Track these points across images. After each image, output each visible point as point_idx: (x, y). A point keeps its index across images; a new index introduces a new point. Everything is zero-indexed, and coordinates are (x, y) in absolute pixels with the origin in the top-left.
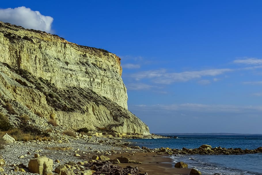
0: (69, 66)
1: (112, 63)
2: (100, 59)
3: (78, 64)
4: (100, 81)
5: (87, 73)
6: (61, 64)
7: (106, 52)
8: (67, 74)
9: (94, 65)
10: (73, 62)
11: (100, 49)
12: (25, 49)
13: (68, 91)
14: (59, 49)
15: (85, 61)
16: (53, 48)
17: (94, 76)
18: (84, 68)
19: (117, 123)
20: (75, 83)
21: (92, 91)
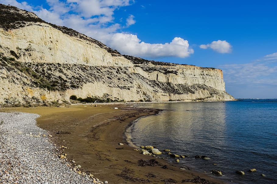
0: (195, 76)
1: (216, 73)
2: (210, 72)
3: (200, 75)
4: (208, 81)
5: (203, 78)
6: (192, 76)
7: (214, 68)
8: (193, 80)
9: (207, 74)
10: (197, 74)
11: (211, 68)
12: (170, 76)
13: (193, 86)
14: (192, 70)
15: (203, 73)
16: (189, 71)
17: (206, 79)
18: (202, 77)
19: (211, 96)
20: (197, 83)
21: (204, 85)
